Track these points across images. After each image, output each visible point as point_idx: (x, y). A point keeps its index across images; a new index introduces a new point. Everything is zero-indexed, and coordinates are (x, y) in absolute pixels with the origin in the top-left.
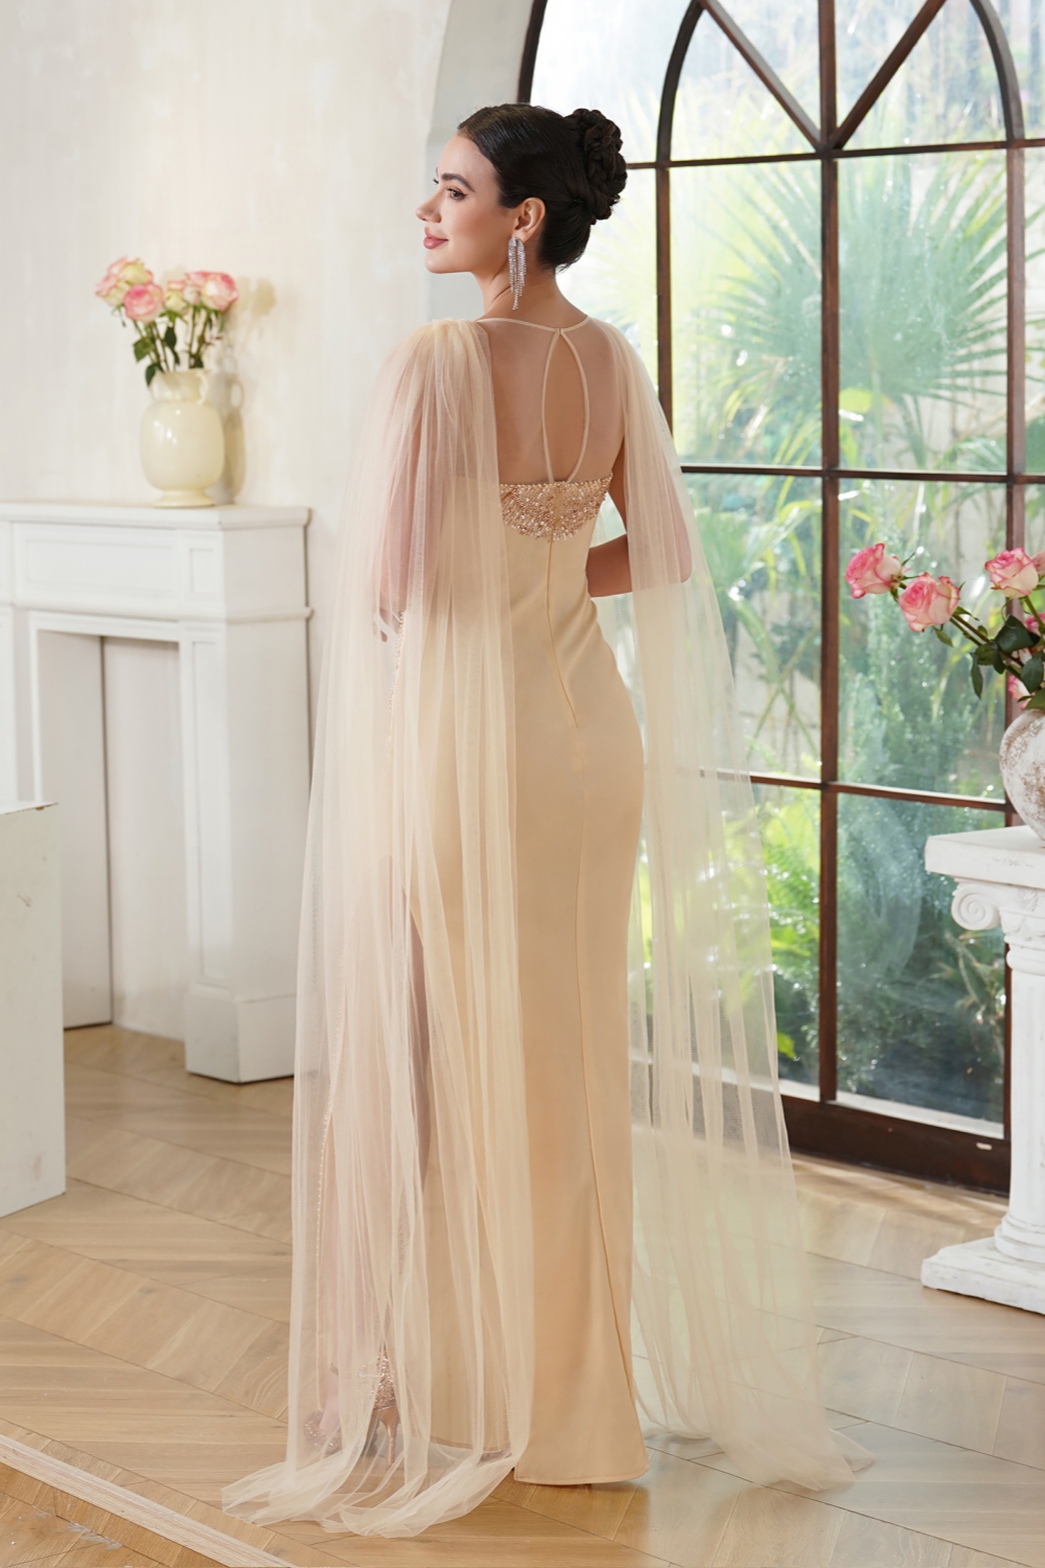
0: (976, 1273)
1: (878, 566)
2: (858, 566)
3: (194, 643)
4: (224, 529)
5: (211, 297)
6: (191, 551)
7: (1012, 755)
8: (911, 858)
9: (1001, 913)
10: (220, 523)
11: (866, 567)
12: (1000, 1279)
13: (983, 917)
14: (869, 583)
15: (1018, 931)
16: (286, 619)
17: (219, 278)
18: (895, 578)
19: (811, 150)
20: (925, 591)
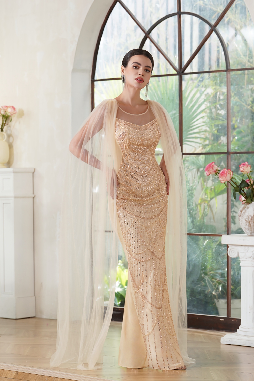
1: (213, 167)
2: (209, 167)
3: (3, 204)
4: (14, 173)
5: (10, 112)
6: (3, 179)
7: (242, 214)
8: (199, 253)
9: (239, 253)
10: (13, 171)
13: (235, 254)
14: (211, 171)
15: (244, 257)
16: (28, 197)
17: (11, 107)
18: (217, 170)
19: (176, 73)
20: (225, 173)
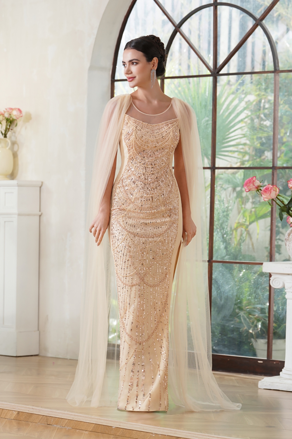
0: (276, 383)
1: (254, 183)
2: (249, 182)
3: (5, 222)
4: (18, 186)
5: (15, 115)
6: (5, 193)
7: (290, 238)
9: (285, 284)
10: (17, 184)
11: (251, 183)
12: (285, 384)
13: (280, 285)
14: (251, 187)
15: (290, 288)
16: (34, 215)
17: (17, 110)
18: (259, 186)
20: (270, 189)
